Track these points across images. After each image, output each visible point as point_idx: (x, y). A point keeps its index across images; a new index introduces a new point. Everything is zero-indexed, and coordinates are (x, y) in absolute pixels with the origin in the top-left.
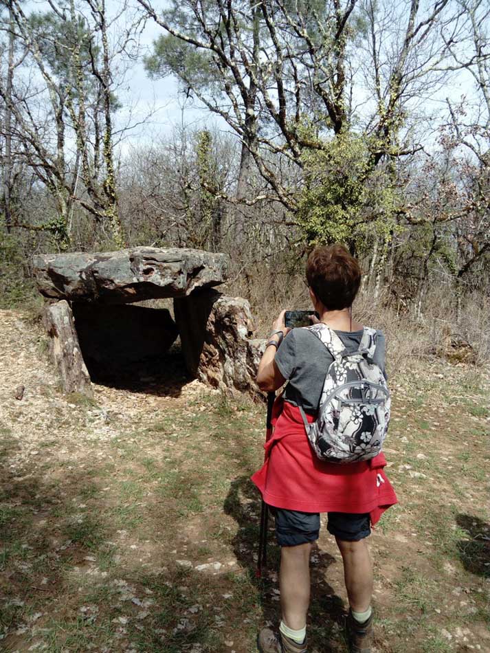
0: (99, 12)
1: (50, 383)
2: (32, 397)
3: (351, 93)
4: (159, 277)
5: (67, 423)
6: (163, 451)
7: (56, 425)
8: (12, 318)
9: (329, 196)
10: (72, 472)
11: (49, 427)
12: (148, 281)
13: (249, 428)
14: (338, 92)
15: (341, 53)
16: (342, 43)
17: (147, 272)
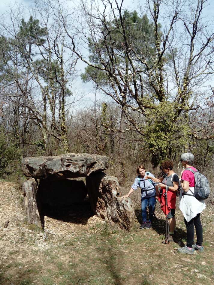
0: (60, 57)
1: (21, 219)
2: (12, 226)
3: (167, 85)
4: (73, 168)
5: (26, 240)
6: (70, 258)
7: (20, 241)
8: (11, 186)
9: (158, 128)
10: (20, 270)
11: (16, 242)
12: (68, 170)
13: (116, 244)
14: (160, 85)
15: (161, 69)
16: (162, 65)
17: (68, 166)
